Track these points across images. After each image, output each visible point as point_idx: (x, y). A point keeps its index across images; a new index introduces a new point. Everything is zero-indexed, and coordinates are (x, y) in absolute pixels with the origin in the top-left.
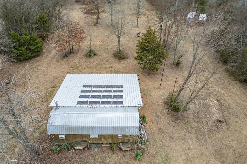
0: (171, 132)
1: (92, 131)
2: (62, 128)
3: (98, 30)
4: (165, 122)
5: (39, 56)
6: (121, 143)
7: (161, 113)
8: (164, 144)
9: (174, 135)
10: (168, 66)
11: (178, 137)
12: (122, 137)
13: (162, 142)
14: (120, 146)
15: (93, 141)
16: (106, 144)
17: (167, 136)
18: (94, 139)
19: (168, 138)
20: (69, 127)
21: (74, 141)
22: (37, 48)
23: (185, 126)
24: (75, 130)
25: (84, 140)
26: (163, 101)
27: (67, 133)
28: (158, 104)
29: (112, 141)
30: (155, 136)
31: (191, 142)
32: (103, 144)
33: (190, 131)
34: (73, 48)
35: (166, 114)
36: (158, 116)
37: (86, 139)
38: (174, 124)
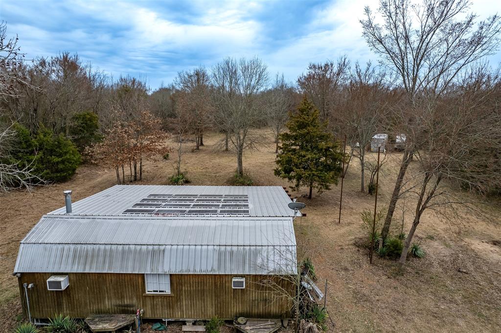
0: (390, 300)
1: (152, 262)
2: (65, 253)
3: (198, 157)
4: (368, 279)
5: (64, 183)
6: (242, 315)
7: (353, 263)
8: (378, 327)
9: (403, 305)
10: (349, 195)
11: (416, 311)
12: (247, 286)
13: (371, 322)
14: (239, 324)
15: (153, 307)
16: (194, 324)
17: (383, 309)
18: (158, 296)
19: (388, 313)
20: (87, 250)
21: (95, 307)
22: (63, 162)
23: (426, 287)
24: (101, 259)
25: (127, 306)
26: (353, 242)
27: (77, 269)
28: (342, 249)
29: (214, 308)
30: (346, 308)
31: (461, 323)
32: (184, 323)
33: (448, 297)
34: (141, 170)
35: (366, 265)
36: (346, 269)
37: (131, 298)
38: (395, 283)
